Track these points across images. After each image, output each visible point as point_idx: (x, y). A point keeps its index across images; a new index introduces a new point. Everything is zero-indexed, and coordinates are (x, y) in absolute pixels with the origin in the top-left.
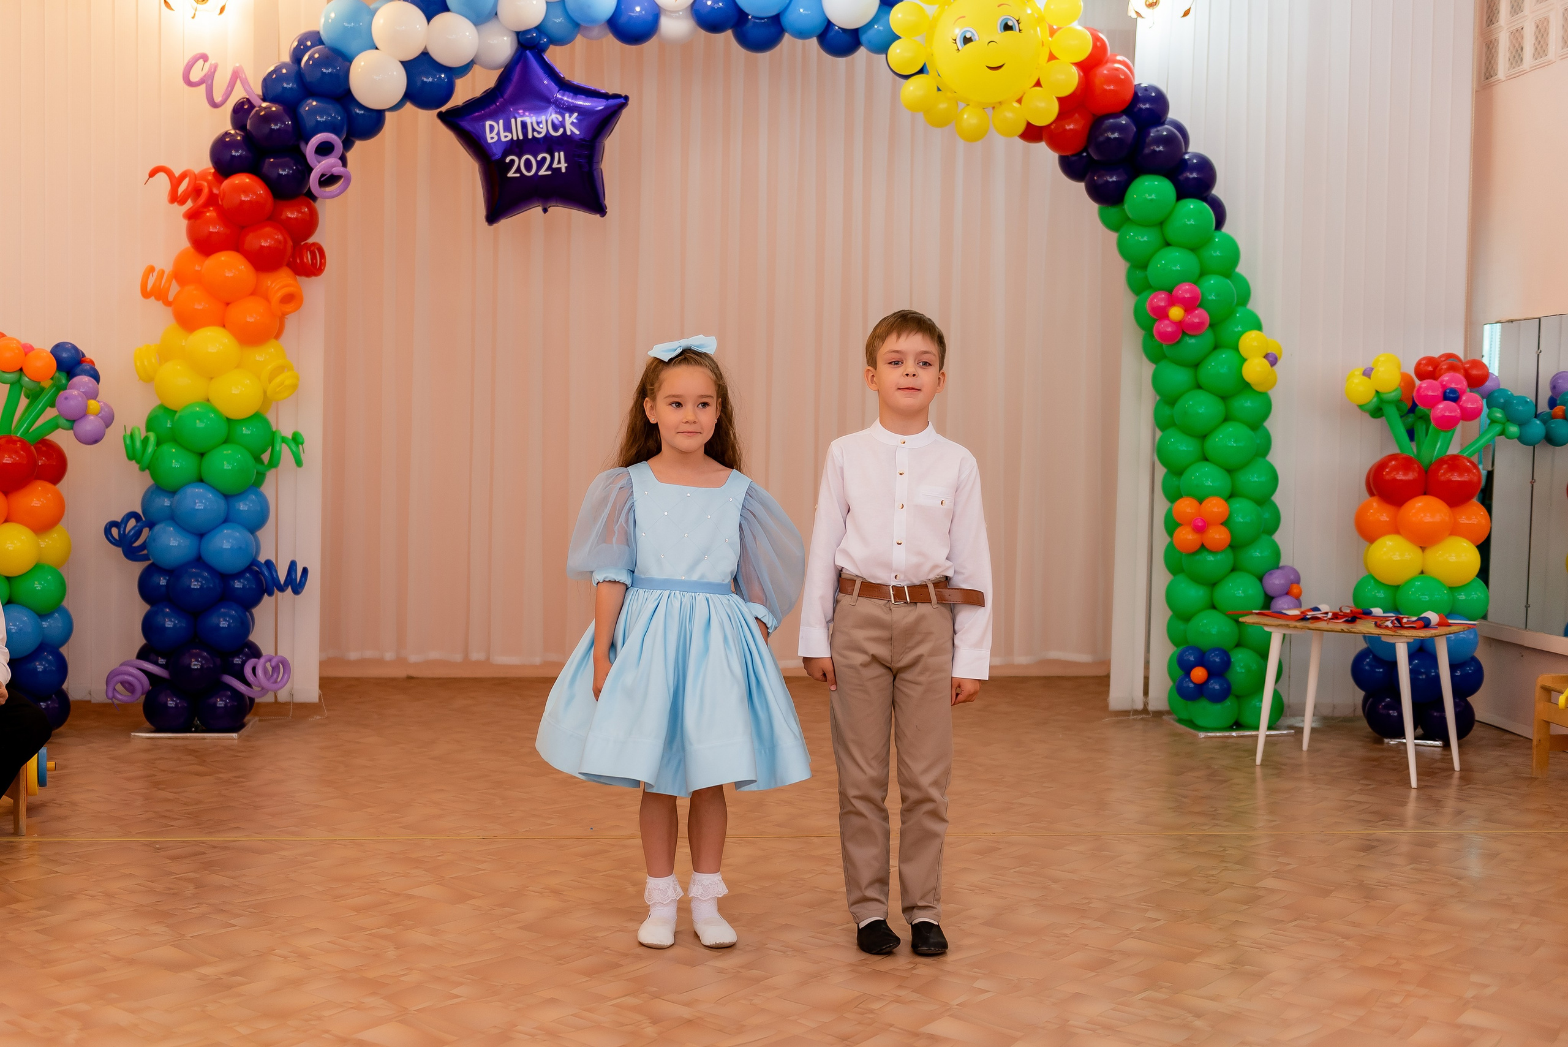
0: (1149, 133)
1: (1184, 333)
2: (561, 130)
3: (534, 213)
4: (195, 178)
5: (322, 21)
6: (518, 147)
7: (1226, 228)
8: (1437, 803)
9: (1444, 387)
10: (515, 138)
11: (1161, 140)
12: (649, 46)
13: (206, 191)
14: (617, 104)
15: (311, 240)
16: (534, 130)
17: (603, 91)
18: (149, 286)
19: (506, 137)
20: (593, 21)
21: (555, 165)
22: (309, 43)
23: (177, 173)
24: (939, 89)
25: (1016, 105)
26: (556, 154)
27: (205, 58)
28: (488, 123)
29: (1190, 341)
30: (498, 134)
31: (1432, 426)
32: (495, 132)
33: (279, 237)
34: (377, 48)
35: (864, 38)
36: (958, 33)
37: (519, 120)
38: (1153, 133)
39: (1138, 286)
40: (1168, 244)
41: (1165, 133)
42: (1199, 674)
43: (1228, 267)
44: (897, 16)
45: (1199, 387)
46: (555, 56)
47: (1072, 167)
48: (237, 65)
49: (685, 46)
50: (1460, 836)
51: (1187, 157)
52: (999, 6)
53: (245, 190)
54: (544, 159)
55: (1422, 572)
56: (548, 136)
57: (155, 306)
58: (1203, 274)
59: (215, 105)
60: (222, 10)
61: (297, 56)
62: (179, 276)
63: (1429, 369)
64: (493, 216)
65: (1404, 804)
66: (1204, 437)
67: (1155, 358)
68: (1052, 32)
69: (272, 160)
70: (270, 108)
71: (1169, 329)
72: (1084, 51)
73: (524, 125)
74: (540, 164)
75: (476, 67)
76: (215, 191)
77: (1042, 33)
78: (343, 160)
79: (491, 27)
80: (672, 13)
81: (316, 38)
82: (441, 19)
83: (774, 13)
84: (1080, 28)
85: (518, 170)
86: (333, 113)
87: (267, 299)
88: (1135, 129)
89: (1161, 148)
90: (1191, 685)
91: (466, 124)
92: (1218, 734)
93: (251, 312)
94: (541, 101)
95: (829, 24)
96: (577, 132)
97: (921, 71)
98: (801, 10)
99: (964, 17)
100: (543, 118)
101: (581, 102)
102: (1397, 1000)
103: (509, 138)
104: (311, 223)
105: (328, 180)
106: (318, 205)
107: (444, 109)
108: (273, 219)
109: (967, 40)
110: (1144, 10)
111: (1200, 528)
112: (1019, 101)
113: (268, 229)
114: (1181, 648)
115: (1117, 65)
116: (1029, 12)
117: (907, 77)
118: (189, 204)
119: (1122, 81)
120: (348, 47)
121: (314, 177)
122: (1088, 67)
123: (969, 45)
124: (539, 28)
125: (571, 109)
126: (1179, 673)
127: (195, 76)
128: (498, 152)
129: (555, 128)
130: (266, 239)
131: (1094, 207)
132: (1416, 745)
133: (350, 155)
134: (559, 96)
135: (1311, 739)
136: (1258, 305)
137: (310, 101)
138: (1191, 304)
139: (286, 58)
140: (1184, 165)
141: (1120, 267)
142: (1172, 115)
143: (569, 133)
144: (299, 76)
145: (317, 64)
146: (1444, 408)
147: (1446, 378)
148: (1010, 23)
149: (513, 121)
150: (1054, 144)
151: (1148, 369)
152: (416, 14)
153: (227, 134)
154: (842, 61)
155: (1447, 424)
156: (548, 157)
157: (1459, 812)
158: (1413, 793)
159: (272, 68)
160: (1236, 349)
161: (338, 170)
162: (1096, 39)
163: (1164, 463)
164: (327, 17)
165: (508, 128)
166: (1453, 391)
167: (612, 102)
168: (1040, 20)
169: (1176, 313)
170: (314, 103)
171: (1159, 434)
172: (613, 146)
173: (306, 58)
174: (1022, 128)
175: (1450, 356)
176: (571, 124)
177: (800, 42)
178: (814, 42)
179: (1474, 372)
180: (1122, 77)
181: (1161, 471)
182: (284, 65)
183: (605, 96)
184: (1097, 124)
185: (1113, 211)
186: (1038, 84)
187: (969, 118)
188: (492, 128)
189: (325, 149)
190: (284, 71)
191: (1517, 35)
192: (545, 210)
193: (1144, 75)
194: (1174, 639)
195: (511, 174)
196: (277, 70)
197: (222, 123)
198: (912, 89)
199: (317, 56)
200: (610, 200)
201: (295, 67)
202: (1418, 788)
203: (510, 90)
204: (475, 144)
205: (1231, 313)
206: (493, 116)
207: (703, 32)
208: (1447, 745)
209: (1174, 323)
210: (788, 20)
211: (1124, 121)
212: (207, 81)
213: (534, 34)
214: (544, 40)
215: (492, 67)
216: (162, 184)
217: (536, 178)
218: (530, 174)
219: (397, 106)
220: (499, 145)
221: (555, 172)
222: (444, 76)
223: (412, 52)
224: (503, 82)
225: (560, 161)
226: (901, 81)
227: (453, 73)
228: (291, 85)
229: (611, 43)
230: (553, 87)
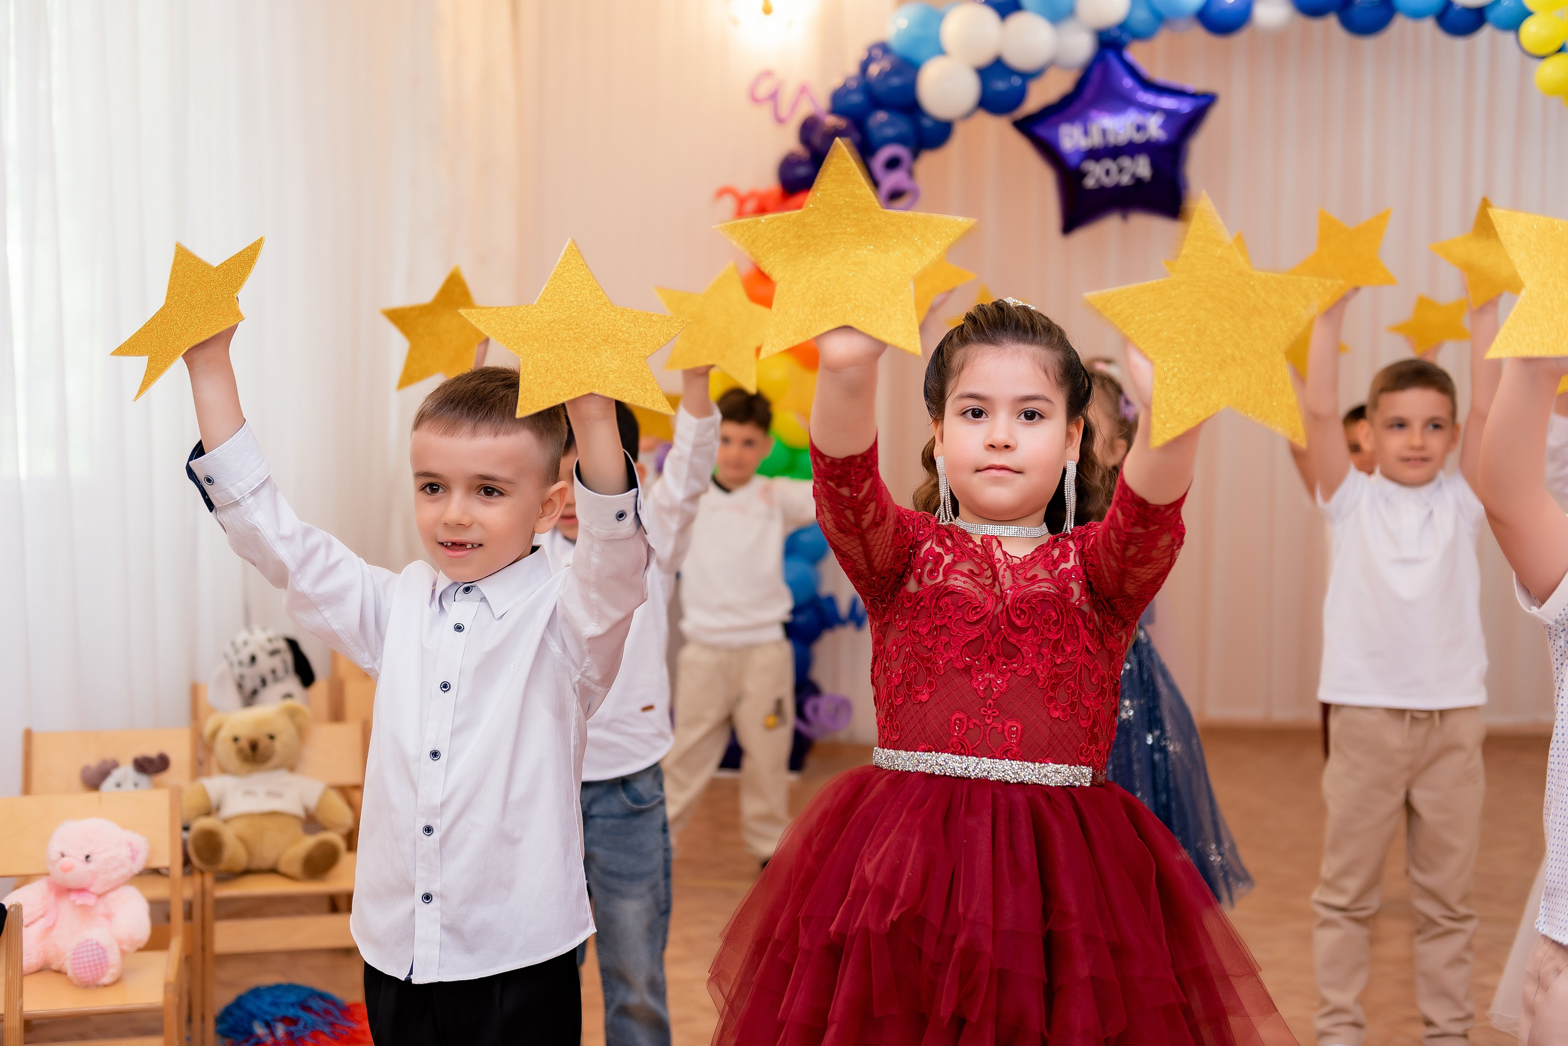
2: (1144, 135)
3: (1111, 225)
4: (761, 195)
5: (892, 30)
6: (1095, 154)
10: (1092, 143)
12: (1242, 37)
14: (1204, 103)
16: (1114, 134)
17: (1193, 89)
19: (1084, 143)
20: (1180, 14)
21: (1138, 172)
22: (877, 53)
23: (743, 190)
26: (1138, 162)
27: (771, 73)
28: (1064, 130)
30: (1075, 141)
32: (1071, 138)
34: (946, 53)
35: (1491, 15)
37: (1099, 125)
46: (1136, 54)
48: (803, 78)
49: (1281, 33)
54: (1125, 167)
56: (1130, 141)
59: (781, 122)
61: (864, 66)
64: (1069, 225)
70: (834, 123)
73: (1104, 131)
74: (1121, 170)
75: (1051, 72)
78: (911, 173)
79: (1068, 27)
81: (884, 48)
82: (1018, 20)
85: (1097, 178)
86: (901, 127)
91: (1042, 131)
94: (1120, 102)
95: (1448, 4)
96: (1161, 135)
97: (1561, 50)
100: (1123, 119)
101: (1168, 103)
103: (1087, 143)
105: (898, 195)
107: (1018, 114)
117: (1542, 57)
120: (918, 54)
121: (883, 194)
124: (1123, 26)
125: (1154, 110)
127: (764, 90)
128: (1073, 161)
129: (1138, 130)
133: (918, 168)
134: (1139, 95)
137: (879, 113)
139: (854, 70)
143: (1151, 135)
144: (867, 88)
145: (885, 75)
149: (1091, 127)
152: (988, 16)
153: (793, 152)
154: (1462, 42)
156: (1130, 164)
159: (839, 82)
161: (906, 183)
164: (897, 25)
165: (1086, 133)
170: (883, 116)
172: (1199, 148)
176: (1155, 128)
177: (1414, 23)
178: (1429, 26)
182: (852, 78)
183: (1193, 95)
188: (1068, 135)
189: (893, 164)
190: (854, 84)
192: (1124, 218)
195: (1090, 183)
196: (845, 83)
197: (789, 141)
198: (1549, 71)
199: (885, 66)
201: (862, 80)
203: (1089, 92)
204: (1050, 151)
206: (1071, 120)
207: (1301, 20)
212: (774, 97)
213: (1116, 34)
214: (1125, 37)
215: (1067, 68)
216: (728, 204)
217: (1118, 188)
218: (1108, 182)
219: (968, 115)
220: (1077, 151)
221: (1138, 181)
222: (1016, 81)
223: (984, 57)
224: (1081, 84)
225: (1142, 167)
226: (1535, 62)
227: (1028, 76)
228: (856, 99)
229: (1199, 35)
230: (1137, 86)
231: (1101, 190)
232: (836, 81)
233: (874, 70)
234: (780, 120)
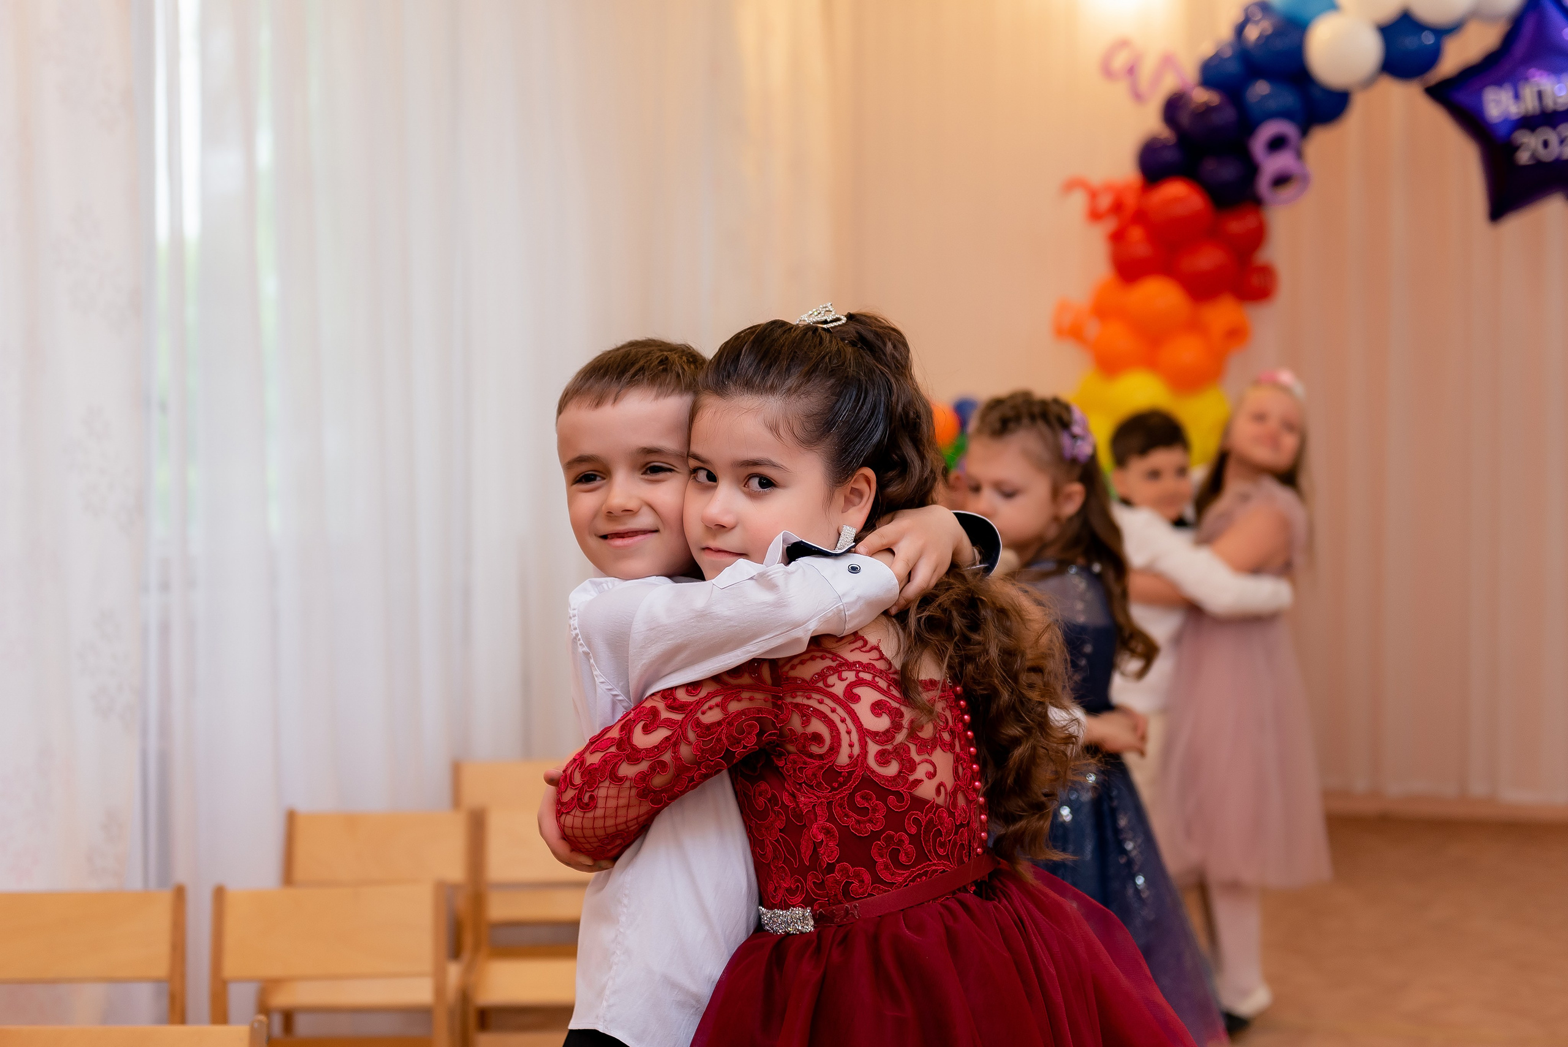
4: (1118, 190)
6: (1530, 122)
10: (1527, 110)
13: (1131, 205)
15: (1261, 257)
16: (1554, 100)
18: (1064, 324)
19: (1515, 110)
22: (1256, 12)
23: (1096, 185)
27: (1123, 43)
28: (1490, 94)
30: (1504, 107)
32: (1499, 104)
33: (1220, 256)
34: (1339, 12)
37: (1533, 87)
48: (1165, 48)
53: (1177, 200)
57: (1070, 347)
59: (1139, 99)
61: (1240, 29)
62: (1102, 311)
64: (1498, 211)
69: (1210, 163)
70: (1206, 100)
73: (1540, 95)
74: (1562, 141)
75: (1473, 24)
76: (1142, 203)
78: (1299, 155)
81: (1264, 7)
85: (1533, 151)
86: (1288, 99)
87: (1206, 332)
91: (1463, 97)
93: (1186, 351)
94: (1562, 59)
103: (1519, 111)
104: (1258, 236)
105: (1281, 180)
106: (1267, 213)
107: (1431, 78)
108: (1214, 235)
113: (1207, 249)
118: (1110, 225)
120: (1303, 12)
121: (1263, 180)
128: (1502, 131)
130: (1207, 259)
133: (1308, 148)
137: (1257, 84)
139: (1227, 35)
144: (1244, 55)
145: (1265, 39)
149: (1525, 88)
153: (1156, 135)
161: (1294, 167)
165: (1517, 97)
170: (1263, 87)
173: (1250, 32)
182: (1225, 44)
188: (1496, 99)
189: (1277, 144)
190: (1228, 53)
195: (1524, 157)
196: (1217, 51)
197: (1151, 123)
199: (1265, 28)
201: (1238, 47)
203: (1520, 48)
204: (1472, 121)
206: (1499, 83)
212: (1131, 71)
215: (1494, 20)
216: (1079, 200)
217: (1559, 162)
218: (1547, 155)
219: (1368, 83)
220: (1506, 121)
222: (1428, 39)
223: (1388, 12)
224: (1510, 39)
227: (1443, 32)
228: (1234, 68)
231: (1538, 165)
232: (1206, 49)
233: (1253, 33)
234: (1138, 96)
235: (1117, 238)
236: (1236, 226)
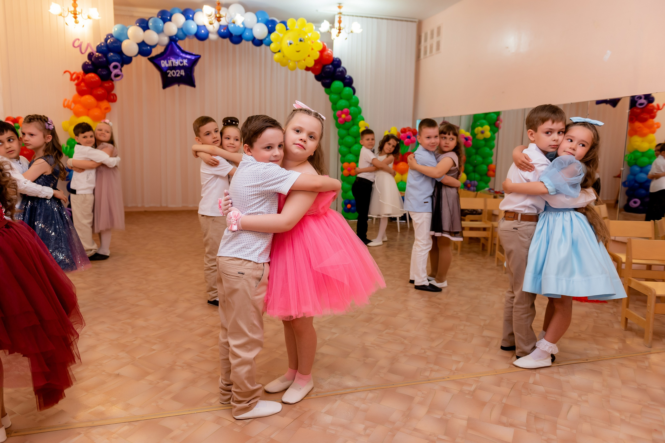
0: (336, 70)
1: (345, 121)
2: (182, 64)
3: (176, 87)
4: (77, 74)
5: (113, 31)
6: (170, 68)
7: (356, 95)
8: (404, 236)
9: (407, 135)
10: (169, 65)
11: (340, 72)
12: (206, 42)
13: (81, 78)
14: (198, 58)
15: (113, 92)
16: (175, 64)
17: (194, 53)
18: (66, 104)
19: (167, 65)
20: (190, 34)
21: (181, 74)
22: (109, 37)
23: (72, 72)
24: (284, 56)
25: (303, 61)
26: (181, 71)
27: (79, 40)
28: (162, 61)
29: (347, 124)
30: (165, 65)
31: (404, 145)
32: (164, 64)
33: (103, 91)
34: (128, 39)
35: (264, 42)
36: (288, 41)
37: (171, 61)
38: (338, 70)
39: (334, 109)
40: (341, 98)
41: (341, 70)
42: (349, 206)
43: (356, 104)
44: (273, 36)
45: (349, 135)
46: (180, 43)
47: (318, 78)
48: (88, 42)
49: (216, 42)
50: (409, 243)
51: (346, 76)
52: (299, 35)
53: (92, 77)
54: (178, 72)
55: (402, 180)
56: (179, 66)
57: (67, 110)
58: (350, 106)
59: (82, 53)
60: (83, 26)
61: (106, 40)
62: (75, 102)
63: (404, 131)
64: (165, 87)
65: (396, 236)
66: (350, 147)
67: (338, 127)
68: (313, 42)
69: (100, 70)
70: (98, 55)
71: (342, 120)
72: (321, 48)
73: (172, 62)
74: (177, 73)
75: (158, 46)
76: (84, 77)
77: (309, 42)
78: (121, 70)
79: (162, 35)
80: (212, 33)
81: (112, 36)
82: (148, 32)
83: (239, 34)
84: (319, 41)
85: (171, 75)
86: (117, 57)
87: (100, 108)
88: (333, 68)
89: (340, 74)
90: (347, 209)
91: (156, 61)
92: (354, 221)
93: (96, 112)
94: (177, 56)
95: (254, 38)
96: (187, 65)
97: (279, 51)
98: (247, 34)
99: (289, 38)
100: (177, 60)
101: (188, 57)
102: (393, 282)
103: (168, 65)
104: (112, 87)
105: (117, 76)
106: (114, 83)
107: (150, 57)
108: (101, 86)
109: (290, 44)
110: (335, 37)
111: (349, 170)
112: (304, 60)
113: (100, 89)
114: (345, 200)
115: (329, 52)
116: (306, 37)
117: (275, 53)
118: (76, 82)
119: (330, 56)
120: (121, 38)
121: (113, 75)
122: (322, 52)
123: (291, 45)
124: (175, 35)
125: (185, 58)
126: (344, 206)
127: (76, 44)
128: (165, 69)
129: (181, 63)
130: (100, 92)
131: (323, 89)
132: (400, 222)
133: (123, 69)
134: (181, 54)
135: (376, 221)
136: (363, 114)
137: (110, 53)
138: (347, 113)
139: (103, 41)
140: (346, 78)
141: (330, 104)
142: (343, 65)
143: (184, 65)
144: (107, 46)
145: (112, 43)
146: (407, 140)
147: (408, 133)
148: (302, 39)
149: (169, 61)
150: (313, 72)
151: (337, 130)
152: (140, 30)
153: (86, 62)
154: (258, 48)
155: (408, 144)
156: (179, 71)
157: (409, 238)
158: (399, 234)
159: (99, 44)
160: (358, 125)
161: (120, 73)
162: (324, 45)
163: (341, 154)
164: (115, 30)
165: (168, 63)
166: (409, 136)
167: (197, 57)
168: (309, 39)
169: (343, 116)
170: (112, 54)
171: (339, 147)
172: (197, 69)
173: (109, 41)
174: (305, 67)
175: (409, 128)
176: (185, 62)
177: (247, 42)
178: (250, 43)
179: (414, 131)
180: (330, 55)
181: (340, 156)
182: (102, 43)
183: (195, 55)
184: (324, 67)
185: (328, 90)
186: (309, 56)
187: (291, 64)
188: (163, 63)
189: (115, 67)
190: (102, 44)
191: (426, 48)
192: (179, 86)
193: (336, 55)
194: (343, 197)
195: (169, 76)
196: (101, 44)
197: (85, 59)
198: (276, 56)
199: (112, 40)
200: (197, 83)
201: (105, 44)
202: (400, 232)
203: (168, 52)
204: (158, 67)
205: (357, 117)
206: (164, 60)
207: (221, 39)
208: (407, 222)
209: (343, 119)
210: (244, 36)
211: (330, 66)
212: (80, 46)
213: (174, 37)
214: (177, 39)
215: (163, 46)
216: (68, 75)
217: (176, 77)
218: (174, 76)
219: (136, 56)
220: (165, 67)
221: (181, 76)
222: (149, 48)
223: (140, 41)
224: (166, 50)
225: (183, 73)
226: (273, 54)
227: (152, 47)
228: (105, 48)
229: (196, 40)
230: (180, 52)
231: (172, 78)
235: (77, 85)
236: (106, 85)
